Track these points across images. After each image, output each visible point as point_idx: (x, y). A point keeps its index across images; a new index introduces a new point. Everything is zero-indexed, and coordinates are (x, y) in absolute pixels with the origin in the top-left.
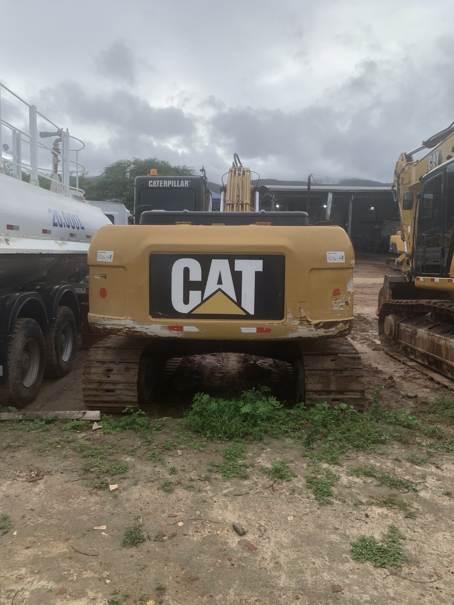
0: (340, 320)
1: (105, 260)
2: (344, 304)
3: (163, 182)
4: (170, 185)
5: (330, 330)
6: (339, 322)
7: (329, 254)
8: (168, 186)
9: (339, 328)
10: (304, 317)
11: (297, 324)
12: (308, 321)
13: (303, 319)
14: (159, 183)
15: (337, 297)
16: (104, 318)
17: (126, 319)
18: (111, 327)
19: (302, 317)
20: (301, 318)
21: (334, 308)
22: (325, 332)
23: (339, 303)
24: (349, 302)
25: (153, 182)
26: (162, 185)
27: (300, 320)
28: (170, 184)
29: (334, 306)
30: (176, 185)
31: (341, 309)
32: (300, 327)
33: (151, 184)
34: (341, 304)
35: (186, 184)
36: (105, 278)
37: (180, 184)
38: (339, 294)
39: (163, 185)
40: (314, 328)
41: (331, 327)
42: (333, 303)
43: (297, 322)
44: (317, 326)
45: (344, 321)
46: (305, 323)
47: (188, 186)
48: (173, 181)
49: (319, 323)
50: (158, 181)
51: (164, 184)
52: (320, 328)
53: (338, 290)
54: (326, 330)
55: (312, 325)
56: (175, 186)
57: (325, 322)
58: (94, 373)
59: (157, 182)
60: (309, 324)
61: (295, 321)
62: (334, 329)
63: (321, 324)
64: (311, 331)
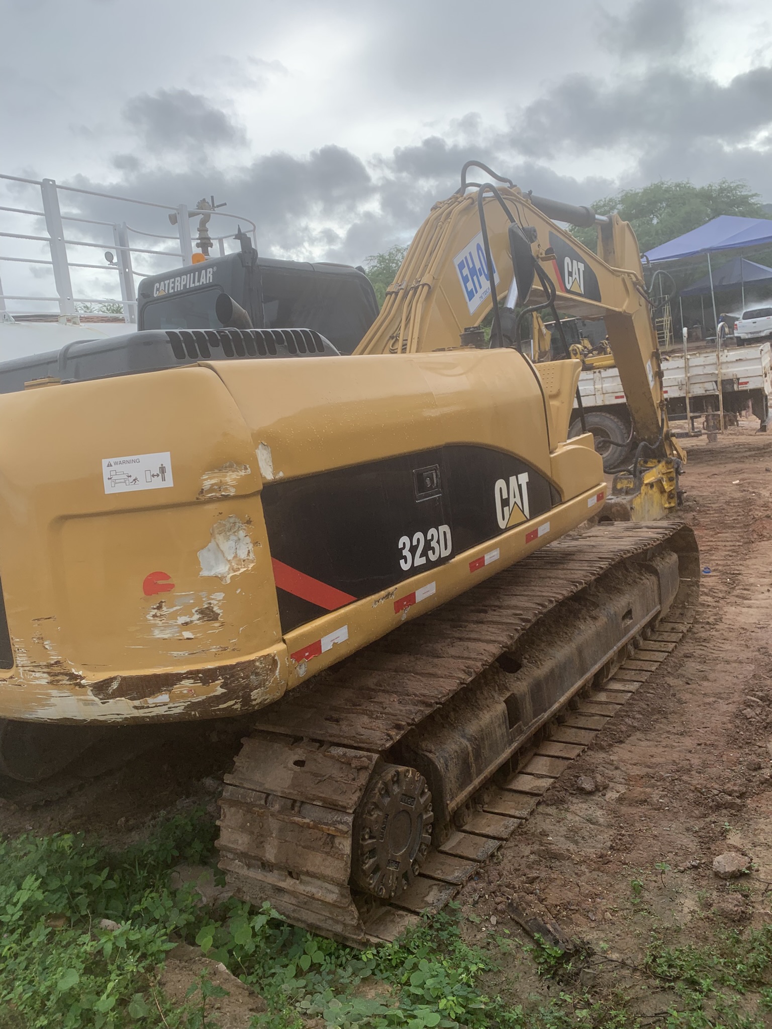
0: (183, 669)
2: (196, 617)
4: (185, 285)
5: (151, 701)
6: (178, 678)
7: (109, 465)
9: (182, 696)
10: (57, 663)
11: (44, 682)
12: (73, 677)
13: (56, 669)
15: (163, 596)
19: (52, 665)
20: (49, 666)
21: (158, 634)
22: (136, 708)
23: (174, 616)
24: (215, 609)
27: (48, 673)
28: (185, 282)
29: (155, 626)
30: (194, 282)
31: (187, 634)
32: (54, 692)
34: (182, 620)
38: (170, 587)
40: (95, 695)
41: (152, 694)
42: (149, 617)
43: (42, 679)
44: (101, 688)
45: (198, 671)
46: (65, 680)
49: (108, 682)
52: (114, 695)
53: (165, 576)
54: (137, 703)
55: (84, 686)
56: (192, 285)
57: (124, 679)
60: (76, 684)
61: (38, 675)
62: (164, 698)
63: (115, 685)
64: (87, 703)
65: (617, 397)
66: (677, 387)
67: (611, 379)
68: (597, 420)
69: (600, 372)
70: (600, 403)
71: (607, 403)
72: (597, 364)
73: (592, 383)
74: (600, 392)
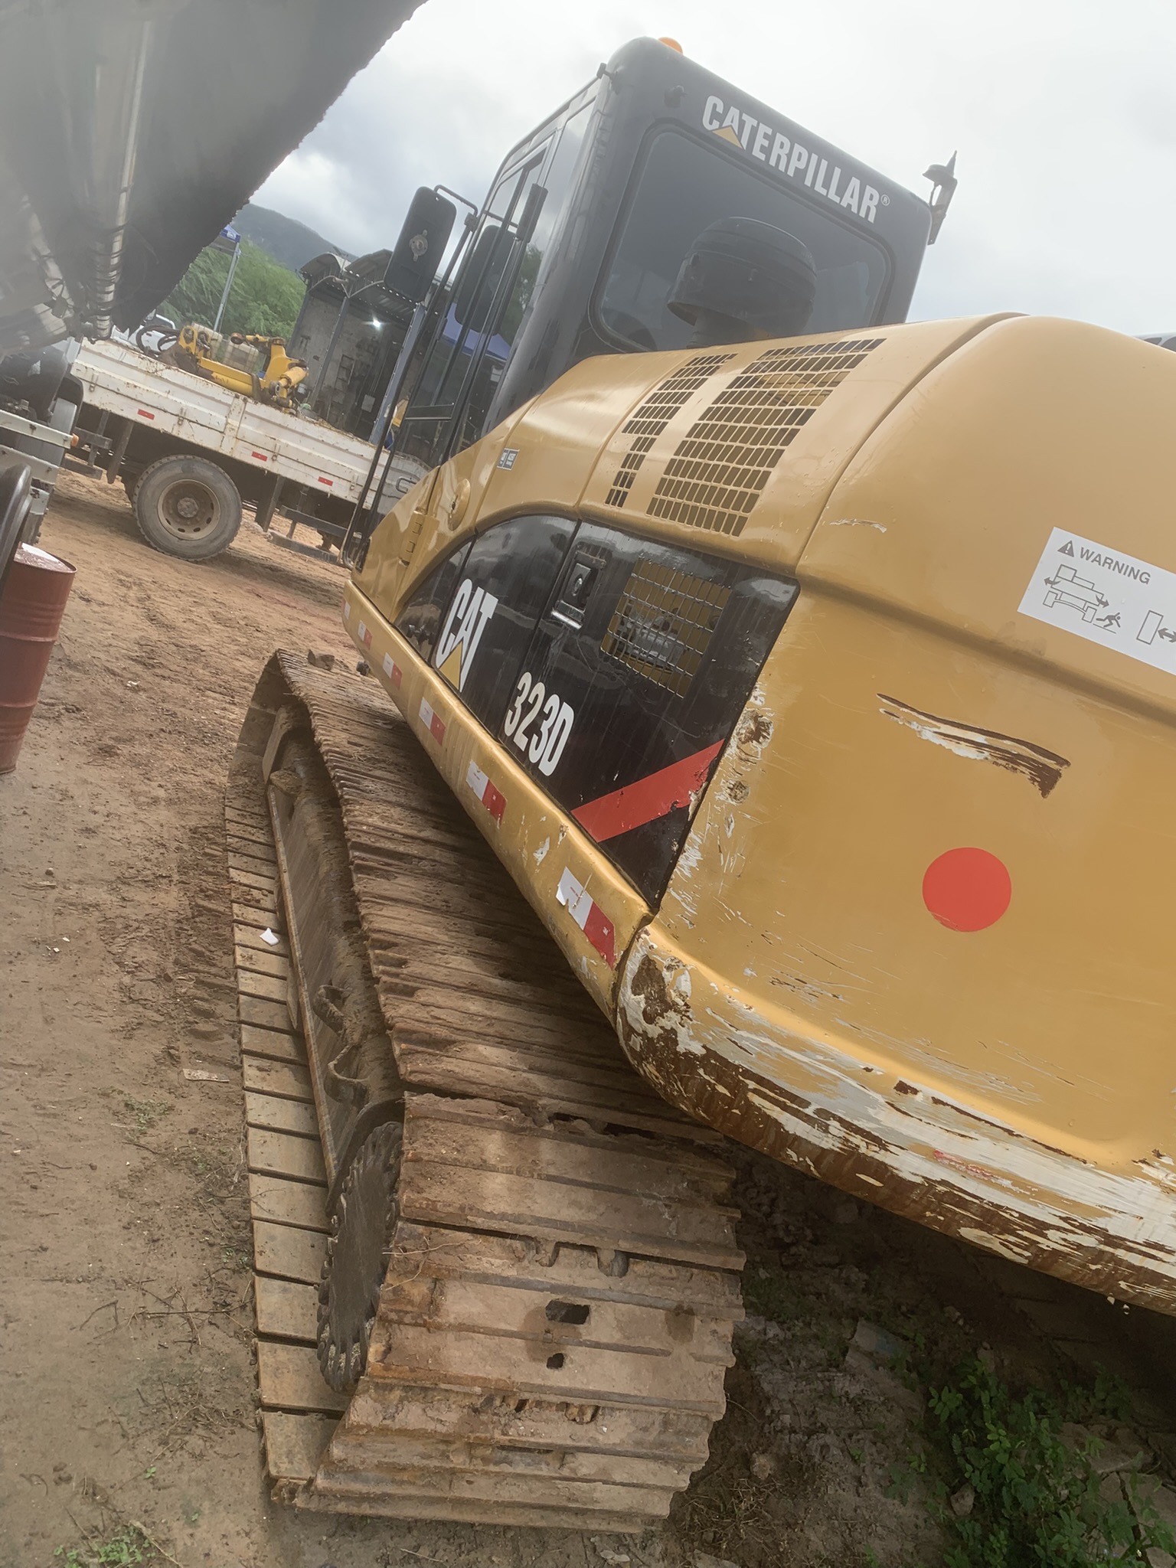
1: (1119, 641)
3: (771, 139)
4: (801, 173)
8: (791, 173)
14: (754, 131)
16: (902, 1088)
17: (1130, 1171)
18: (938, 1173)
25: (726, 110)
26: (763, 149)
28: (802, 165)
30: (826, 185)
33: (715, 115)
35: (866, 202)
36: (1046, 779)
37: (840, 193)
39: (767, 151)
47: (871, 219)
48: (815, 157)
50: (750, 122)
51: (776, 150)
56: (819, 188)
58: (465, 1328)
59: (742, 124)
65: (255, 455)
66: (349, 484)
67: (258, 420)
68: (209, 474)
69: (245, 401)
70: (225, 450)
71: (237, 456)
72: (220, 376)
73: (226, 413)
74: (233, 433)
